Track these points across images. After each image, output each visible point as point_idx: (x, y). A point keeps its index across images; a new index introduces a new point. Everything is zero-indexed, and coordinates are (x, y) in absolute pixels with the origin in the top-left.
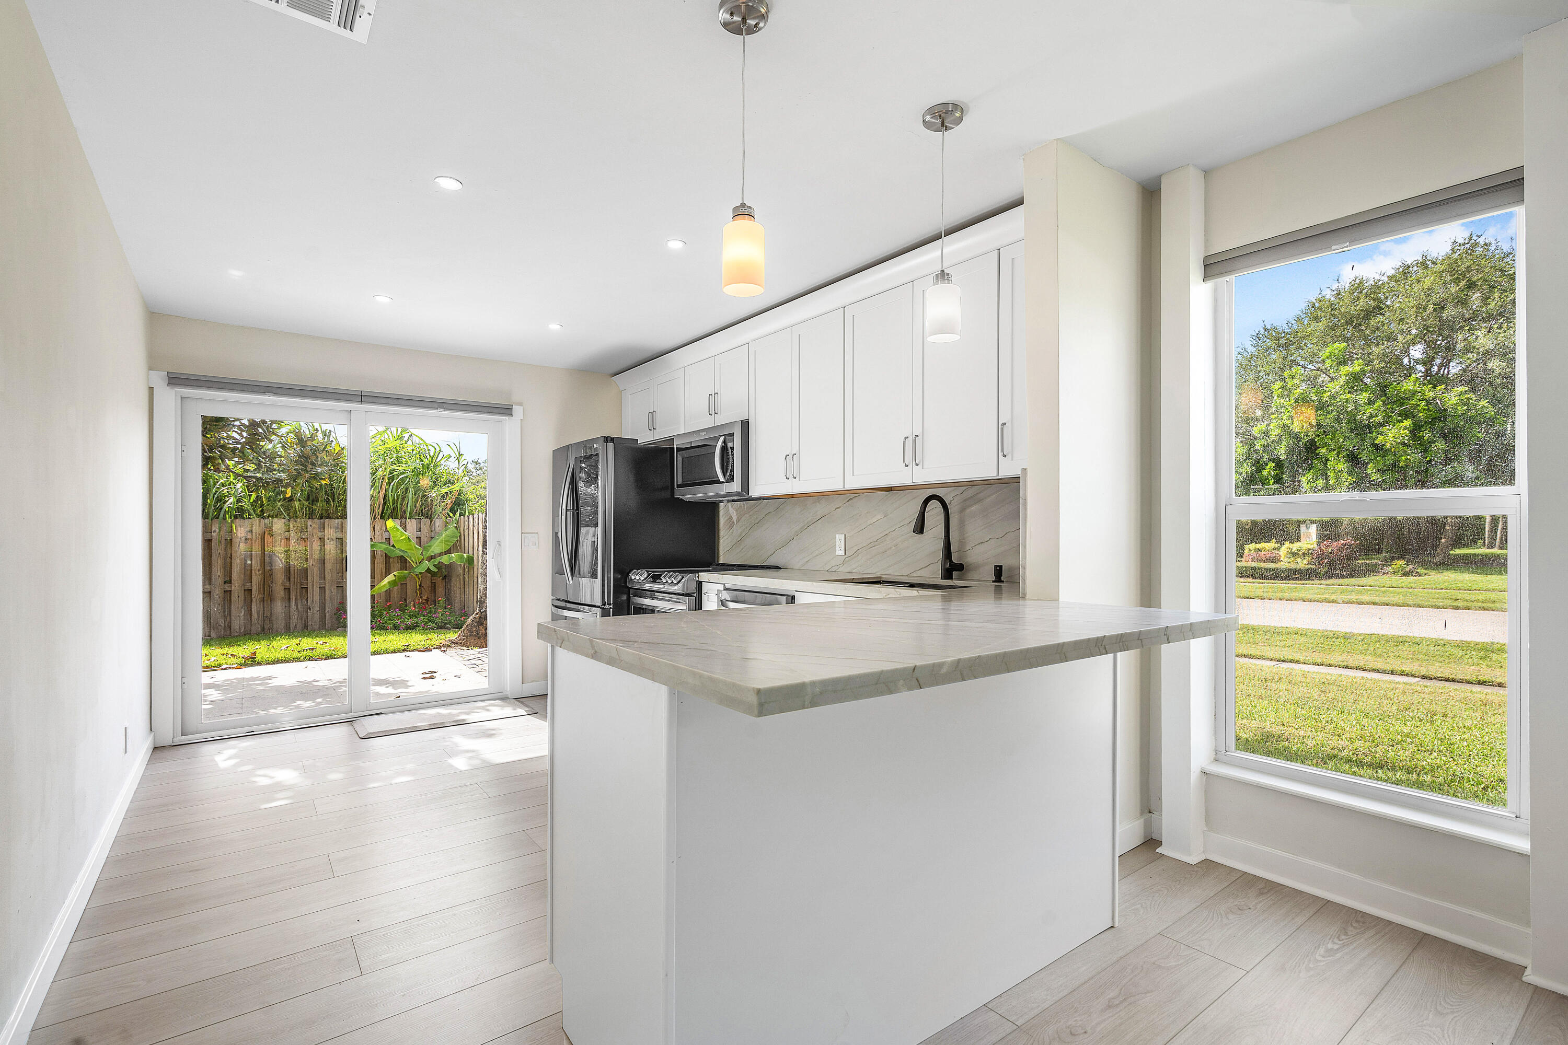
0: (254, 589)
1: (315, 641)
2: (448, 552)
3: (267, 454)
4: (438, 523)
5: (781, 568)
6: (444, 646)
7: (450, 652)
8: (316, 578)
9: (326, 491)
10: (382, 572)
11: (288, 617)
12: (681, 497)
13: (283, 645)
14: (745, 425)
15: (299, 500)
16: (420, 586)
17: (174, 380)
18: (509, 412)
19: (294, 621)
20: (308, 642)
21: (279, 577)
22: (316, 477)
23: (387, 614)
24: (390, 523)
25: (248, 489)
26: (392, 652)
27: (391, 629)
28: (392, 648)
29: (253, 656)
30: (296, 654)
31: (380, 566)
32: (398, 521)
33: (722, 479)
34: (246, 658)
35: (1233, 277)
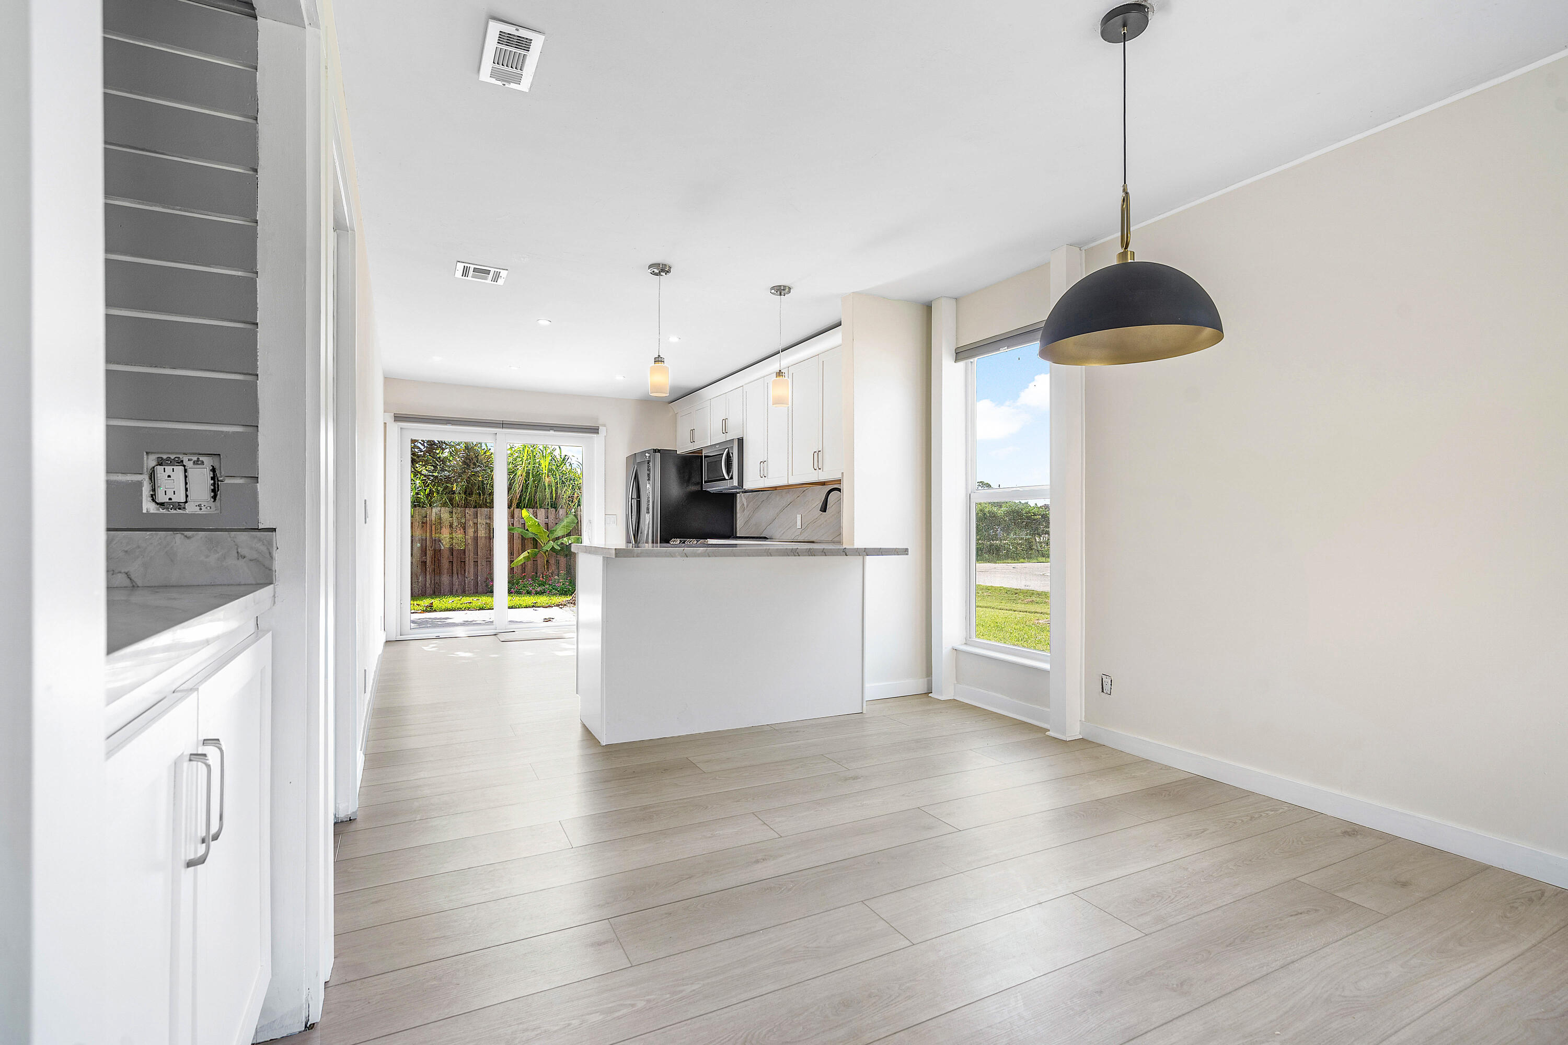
0: (428, 561)
1: (471, 598)
2: (569, 535)
3: (441, 459)
4: (562, 512)
5: (768, 538)
6: (561, 605)
7: (565, 608)
8: (472, 554)
9: (479, 486)
10: (519, 550)
11: (452, 584)
12: (708, 490)
13: (449, 601)
14: (741, 441)
15: (460, 494)
16: (547, 561)
17: (398, 418)
18: (596, 431)
19: (456, 587)
20: (466, 600)
21: (446, 555)
22: (476, 474)
23: (522, 582)
24: (525, 513)
25: (424, 486)
26: (525, 607)
27: (525, 594)
28: (525, 605)
29: (431, 605)
30: (459, 606)
31: (517, 543)
32: (531, 510)
33: (727, 478)
34: (427, 607)
35: (976, 359)
